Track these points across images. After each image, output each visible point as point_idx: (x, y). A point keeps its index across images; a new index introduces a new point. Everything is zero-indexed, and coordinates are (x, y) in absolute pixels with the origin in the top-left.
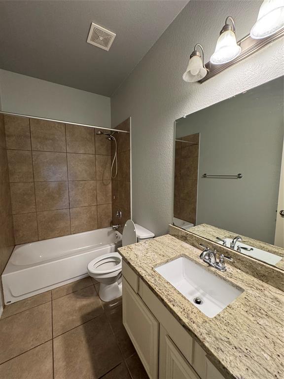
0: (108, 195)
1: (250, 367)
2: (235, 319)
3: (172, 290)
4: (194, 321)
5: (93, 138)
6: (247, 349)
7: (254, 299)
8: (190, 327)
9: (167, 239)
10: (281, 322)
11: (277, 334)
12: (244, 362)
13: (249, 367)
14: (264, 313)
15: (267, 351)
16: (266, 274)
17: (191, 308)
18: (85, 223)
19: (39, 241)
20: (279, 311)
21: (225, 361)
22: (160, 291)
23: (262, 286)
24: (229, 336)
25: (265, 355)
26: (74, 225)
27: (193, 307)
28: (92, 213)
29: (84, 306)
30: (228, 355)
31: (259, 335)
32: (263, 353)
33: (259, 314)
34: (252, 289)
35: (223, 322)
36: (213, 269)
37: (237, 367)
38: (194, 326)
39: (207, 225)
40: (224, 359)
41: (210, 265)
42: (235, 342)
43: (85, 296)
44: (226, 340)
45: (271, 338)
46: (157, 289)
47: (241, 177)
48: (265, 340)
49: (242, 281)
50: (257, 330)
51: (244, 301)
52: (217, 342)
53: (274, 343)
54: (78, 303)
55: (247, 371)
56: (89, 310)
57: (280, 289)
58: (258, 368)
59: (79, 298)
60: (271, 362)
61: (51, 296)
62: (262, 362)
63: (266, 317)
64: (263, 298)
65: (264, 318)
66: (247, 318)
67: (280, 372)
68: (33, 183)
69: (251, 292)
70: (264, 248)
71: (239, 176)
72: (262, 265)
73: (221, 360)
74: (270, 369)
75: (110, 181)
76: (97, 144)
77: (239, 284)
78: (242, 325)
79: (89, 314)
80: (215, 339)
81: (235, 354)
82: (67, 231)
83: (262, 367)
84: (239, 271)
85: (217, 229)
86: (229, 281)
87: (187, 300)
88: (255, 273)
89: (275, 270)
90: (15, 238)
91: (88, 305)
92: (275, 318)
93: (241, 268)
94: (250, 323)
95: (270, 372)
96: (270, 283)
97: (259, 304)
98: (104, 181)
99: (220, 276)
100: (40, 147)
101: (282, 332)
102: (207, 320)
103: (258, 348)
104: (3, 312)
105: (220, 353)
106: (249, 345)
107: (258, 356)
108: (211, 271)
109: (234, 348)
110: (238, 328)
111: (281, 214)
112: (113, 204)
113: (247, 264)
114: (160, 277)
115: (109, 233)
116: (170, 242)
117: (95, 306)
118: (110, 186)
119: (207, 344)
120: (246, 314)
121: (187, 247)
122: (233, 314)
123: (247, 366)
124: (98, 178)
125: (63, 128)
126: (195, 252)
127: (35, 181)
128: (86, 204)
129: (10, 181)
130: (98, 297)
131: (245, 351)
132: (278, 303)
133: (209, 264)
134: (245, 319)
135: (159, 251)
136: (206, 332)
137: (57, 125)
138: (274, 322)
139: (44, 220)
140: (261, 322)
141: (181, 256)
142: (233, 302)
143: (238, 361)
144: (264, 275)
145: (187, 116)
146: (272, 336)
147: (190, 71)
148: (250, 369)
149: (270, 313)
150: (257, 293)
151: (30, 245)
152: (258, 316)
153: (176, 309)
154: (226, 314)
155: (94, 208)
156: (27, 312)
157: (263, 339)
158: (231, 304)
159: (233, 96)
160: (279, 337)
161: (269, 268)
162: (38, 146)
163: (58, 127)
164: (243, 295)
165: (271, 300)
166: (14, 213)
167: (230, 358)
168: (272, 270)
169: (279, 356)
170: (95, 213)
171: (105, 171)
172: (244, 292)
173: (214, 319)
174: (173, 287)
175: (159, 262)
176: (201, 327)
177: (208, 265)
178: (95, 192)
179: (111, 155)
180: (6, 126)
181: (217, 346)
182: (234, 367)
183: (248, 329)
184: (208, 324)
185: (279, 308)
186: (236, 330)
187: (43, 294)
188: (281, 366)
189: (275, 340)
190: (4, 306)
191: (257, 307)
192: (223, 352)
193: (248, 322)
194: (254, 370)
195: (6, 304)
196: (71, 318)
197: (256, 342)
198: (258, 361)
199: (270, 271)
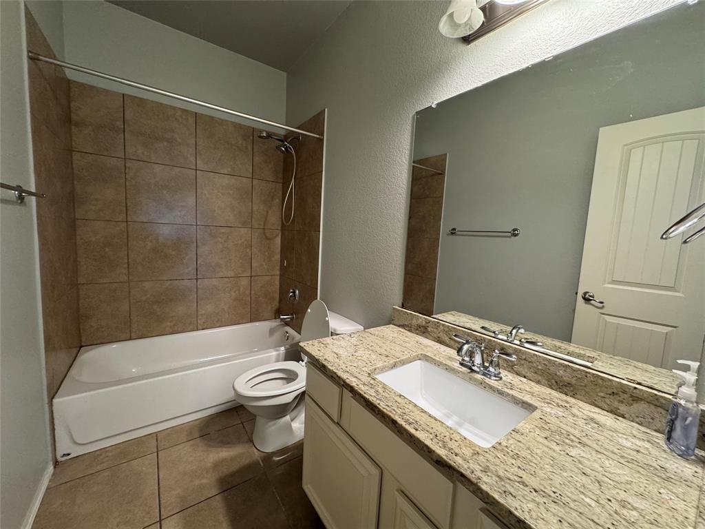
0: (273, 259)
1: (565, 517)
2: (529, 449)
3: (411, 407)
4: (457, 451)
5: (250, 148)
6: (554, 493)
7: (555, 420)
8: (450, 462)
9: (390, 331)
10: (605, 452)
11: (601, 469)
12: (554, 511)
13: (562, 518)
14: (575, 439)
15: (590, 494)
16: (573, 381)
17: (448, 434)
18: (226, 309)
19: (131, 339)
20: (599, 437)
21: (520, 511)
22: (388, 409)
23: (567, 402)
24: (521, 473)
25: (587, 500)
26: (203, 312)
27: (452, 432)
28: (242, 289)
29: (224, 460)
30: (524, 501)
31: (572, 471)
32: (583, 497)
33: (567, 441)
34: (550, 406)
35: (508, 453)
36: (479, 377)
37: (543, 519)
38: (459, 460)
39: (460, 314)
40: (519, 507)
41: (473, 371)
42: (533, 482)
43: (225, 442)
44: (519, 480)
45: (593, 475)
46: (382, 406)
47: (516, 235)
48: (584, 478)
49: (532, 394)
50: (567, 464)
51: (539, 423)
52: (503, 483)
53: (599, 482)
54: (211, 456)
55: (559, 523)
56: (235, 467)
57: (597, 406)
58: (579, 519)
59: (213, 447)
60: (598, 510)
61: (155, 443)
62: (583, 509)
63: (579, 446)
64: (570, 419)
65: (577, 447)
66: (548, 447)
67: (615, 523)
68: (125, 224)
69: (549, 410)
70: (560, 348)
71: (514, 233)
72: (567, 366)
73: (512, 510)
74: (599, 519)
75: (278, 231)
76: (257, 159)
77: (527, 398)
78: (541, 457)
79: (233, 475)
80: (497, 479)
81: (536, 499)
82: (190, 323)
83: (584, 518)
84: (524, 380)
85: (477, 319)
86: (508, 395)
87: (440, 421)
88: (553, 381)
89: (589, 373)
90: (82, 331)
91: (233, 459)
92: (595, 446)
93: (528, 374)
94: (555, 455)
95: (599, 524)
96: (579, 397)
97: (564, 426)
98: (267, 231)
99: (491, 388)
100: (143, 154)
101: (609, 466)
102: (479, 451)
103: (573, 490)
104: (54, 474)
105: (510, 498)
106: (558, 486)
107: (575, 501)
108: (476, 380)
109: (532, 490)
110: (534, 461)
111: (584, 298)
112: (281, 276)
113: (539, 367)
114: (385, 387)
115: (272, 331)
116: (396, 335)
117: (246, 461)
118: (278, 241)
119: (484, 487)
120: (545, 442)
121: (429, 344)
122: (523, 441)
123: (558, 516)
124: (256, 225)
125: (191, 121)
126: (444, 351)
127: (129, 219)
128: (231, 274)
129: (77, 216)
130: (251, 445)
131: (552, 495)
132: (596, 425)
133: (471, 369)
134: (546, 449)
135: (377, 348)
136: (480, 468)
137: (179, 113)
138: (594, 453)
139: (144, 298)
140: (573, 452)
141: (419, 358)
142: (521, 424)
143: (543, 510)
144: (569, 384)
145: (438, 104)
146: (593, 472)
147: (451, 15)
148: (565, 521)
149: (585, 440)
150: (560, 412)
151: (114, 346)
152: (567, 444)
153: (421, 435)
154: (511, 441)
155: (244, 282)
156: (106, 474)
157: (580, 476)
158: (518, 427)
159: (527, 65)
160: (606, 474)
161: (579, 370)
162: (140, 151)
163: (181, 116)
164: (537, 414)
165: (583, 421)
166: (81, 280)
167: (529, 506)
168: (583, 373)
169: (610, 500)
170: (248, 292)
171: (270, 212)
172: (537, 410)
173: (492, 449)
174: (410, 402)
175: (380, 365)
176: (470, 461)
177: (469, 371)
178: (248, 250)
179: (283, 183)
180: (73, 104)
181: (503, 489)
182: (536, 519)
183: (552, 462)
184: (481, 457)
185: (600, 433)
186: (532, 464)
187: (139, 441)
188: (615, 515)
189: (600, 478)
190: (56, 463)
191: (563, 431)
192: (515, 497)
193: (551, 453)
194: (570, 521)
195: (60, 459)
196: (197, 482)
197: (569, 482)
198: (575, 508)
199: (579, 376)
